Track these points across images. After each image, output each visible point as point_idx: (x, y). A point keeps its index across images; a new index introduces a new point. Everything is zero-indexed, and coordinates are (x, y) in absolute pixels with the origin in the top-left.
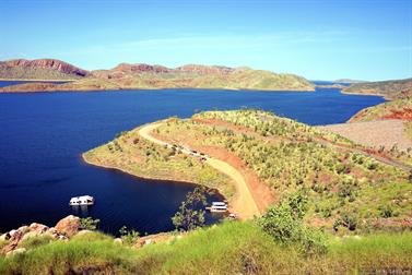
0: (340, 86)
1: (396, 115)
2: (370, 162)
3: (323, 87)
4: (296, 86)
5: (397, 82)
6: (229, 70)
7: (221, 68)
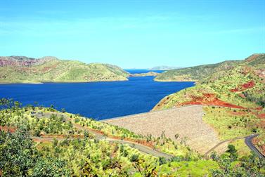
0: (155, 74)
1: (196, 100)
2: (133, 153)
3: (137, 75)
4: (107, 76)
5: (207, 67)
6: (31, 61)
7: (21, 59)
